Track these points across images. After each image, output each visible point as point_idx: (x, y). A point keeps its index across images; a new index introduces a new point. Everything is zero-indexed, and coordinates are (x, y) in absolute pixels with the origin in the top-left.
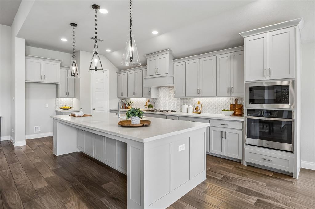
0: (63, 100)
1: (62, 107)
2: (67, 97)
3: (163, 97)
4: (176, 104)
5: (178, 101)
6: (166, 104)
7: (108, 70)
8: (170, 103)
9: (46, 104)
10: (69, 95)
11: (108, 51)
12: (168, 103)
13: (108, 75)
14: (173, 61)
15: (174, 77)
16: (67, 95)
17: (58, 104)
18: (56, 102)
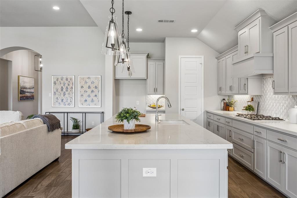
0: (153, 97)
1: (152, 106)
2: (155, 94)
3: (269, 94)
4: (285, 106)
5: (289, 101)
6: (273, 106)
7: (203, 57)
8: (278, 105)
9: (137, 101)
10: (157, 91)
11: (194, 31)
12: (275, 104)
13: (203, 64)
14: (271, 29)
15: (273, 57)
16: (156, 91)
17: (148, 101)
18: (146, 99)
